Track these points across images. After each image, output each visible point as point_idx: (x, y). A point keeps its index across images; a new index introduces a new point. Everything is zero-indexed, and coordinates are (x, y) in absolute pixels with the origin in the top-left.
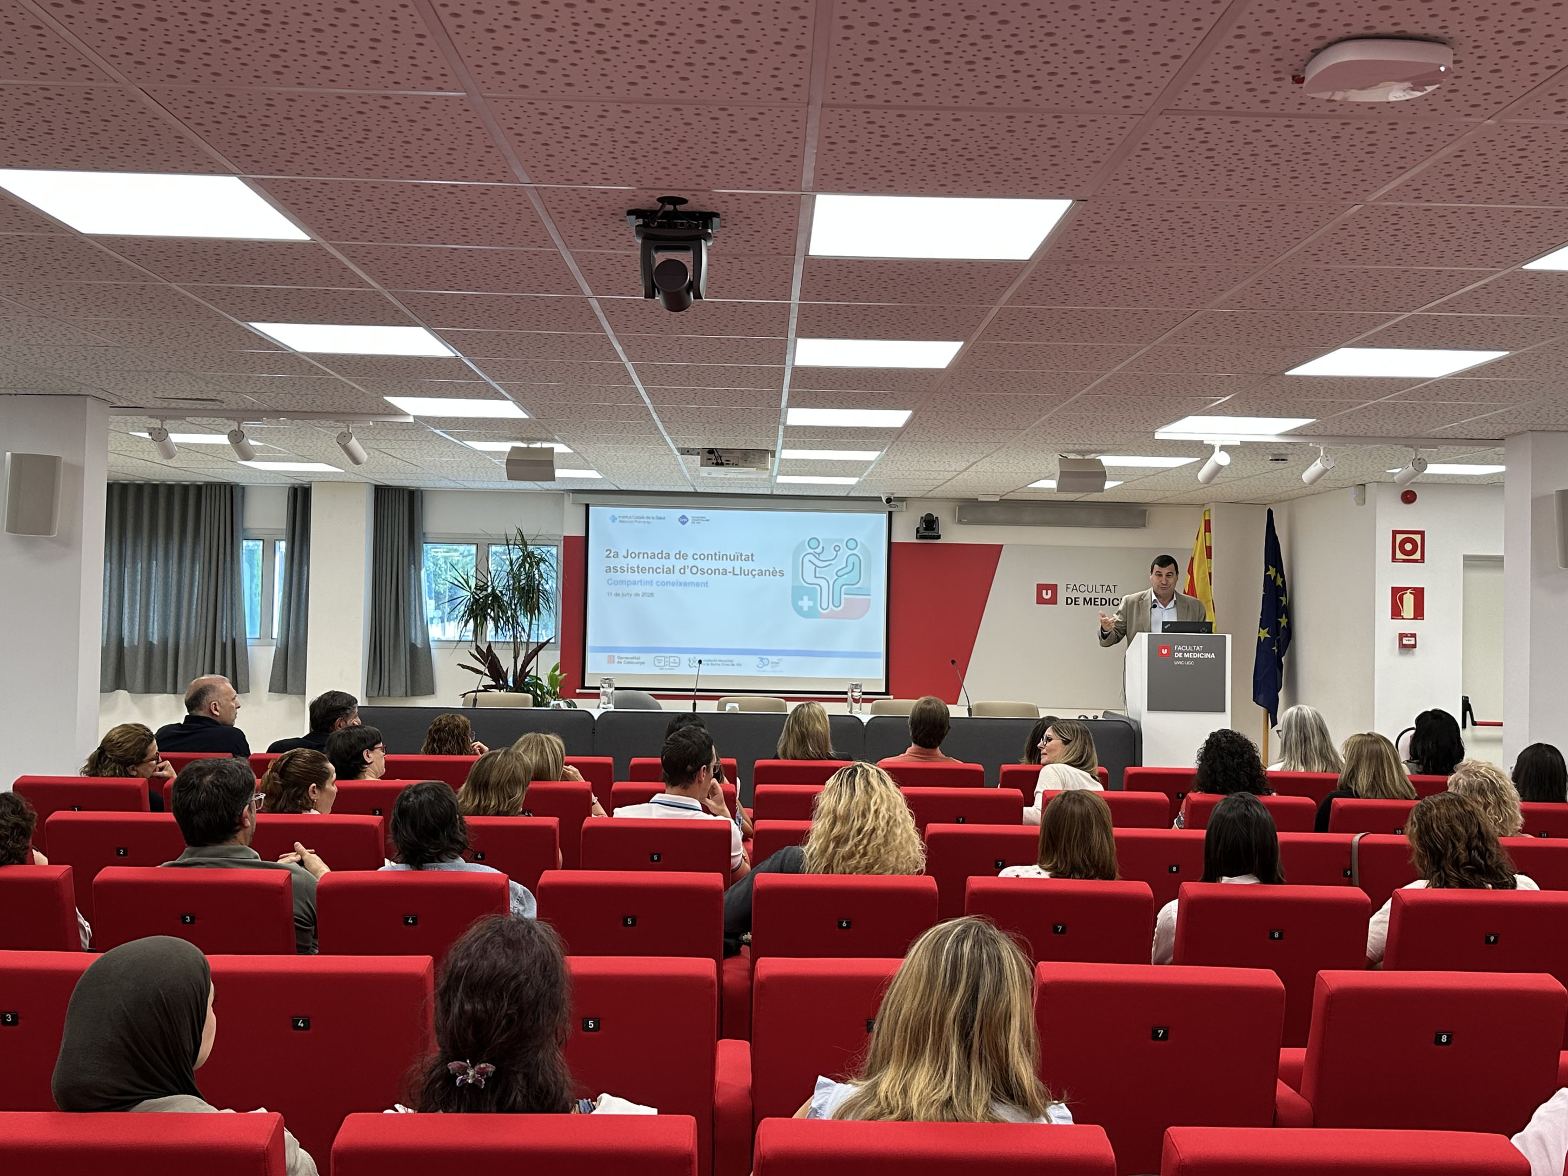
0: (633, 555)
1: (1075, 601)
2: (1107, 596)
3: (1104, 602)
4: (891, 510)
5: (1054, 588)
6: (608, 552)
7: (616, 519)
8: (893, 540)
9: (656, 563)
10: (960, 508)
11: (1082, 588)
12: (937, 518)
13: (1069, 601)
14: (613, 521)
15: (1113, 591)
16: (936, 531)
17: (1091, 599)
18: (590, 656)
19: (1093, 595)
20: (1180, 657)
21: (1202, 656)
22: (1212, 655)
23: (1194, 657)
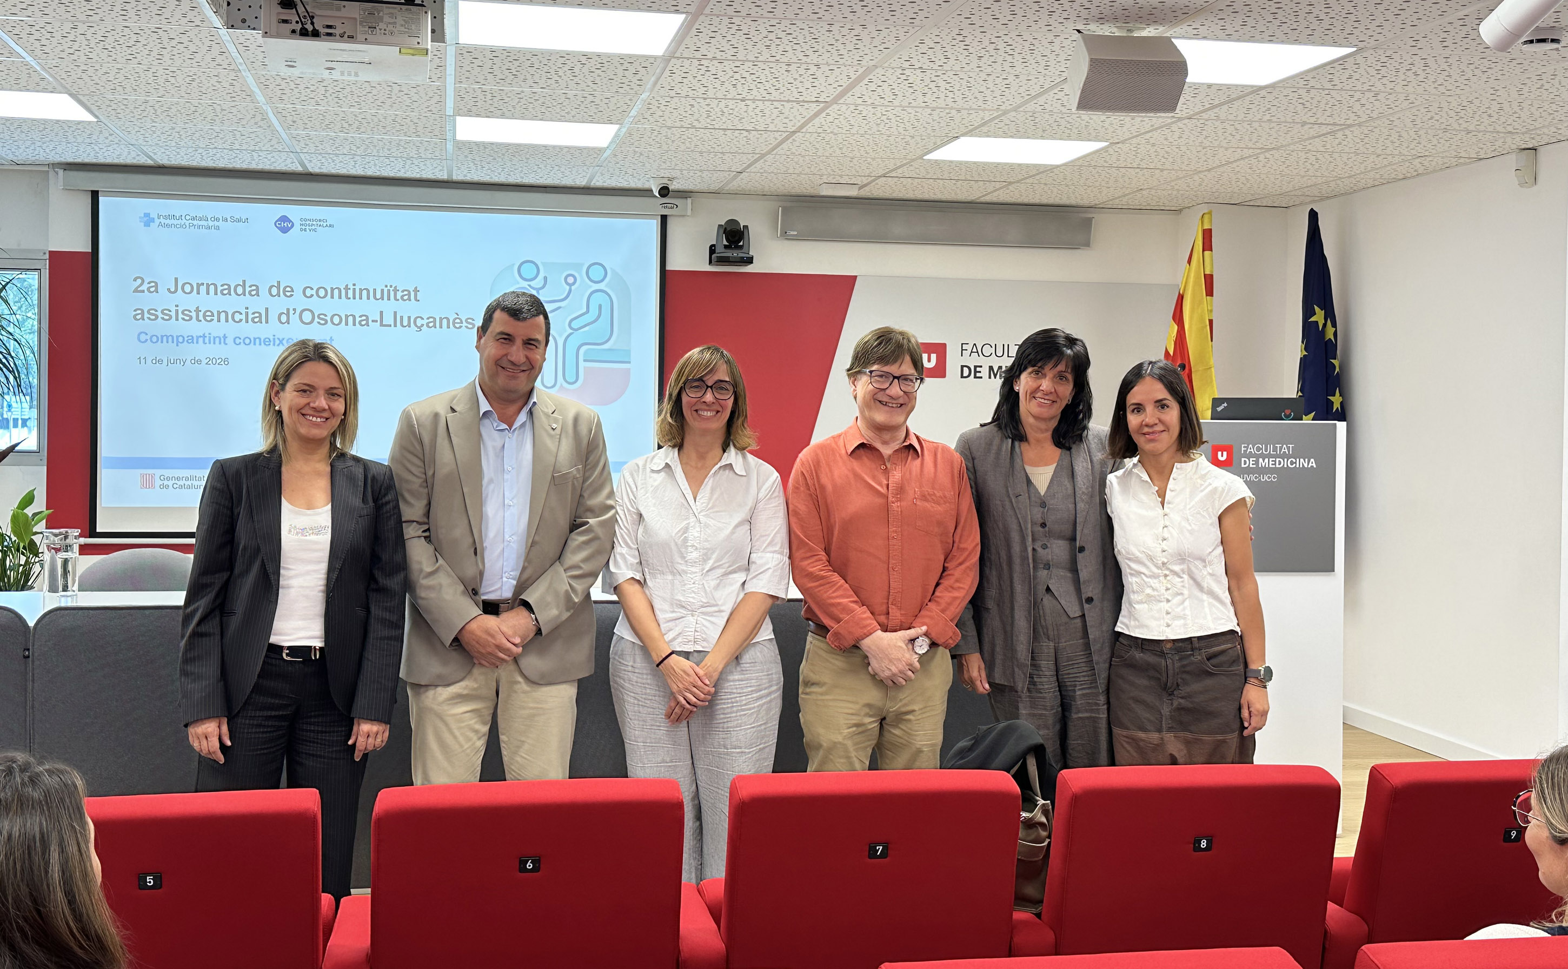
0: (188, 288)
1: (976, 372)
4: (665, 212)
5: (941, 349)
6: (139, 281)
7: (153, 220)
8: (670, 267)
9: (232, 303)
10: (786, 210)
11: (987, 350)
12: (746, 227)
13: (966, 372)
14: (147, 224)
16: (745, 250)
18: (105, 477)
20: (1251, 466)
21: (1292, 463)
22: (1312, 460)
23: (1277, 466)
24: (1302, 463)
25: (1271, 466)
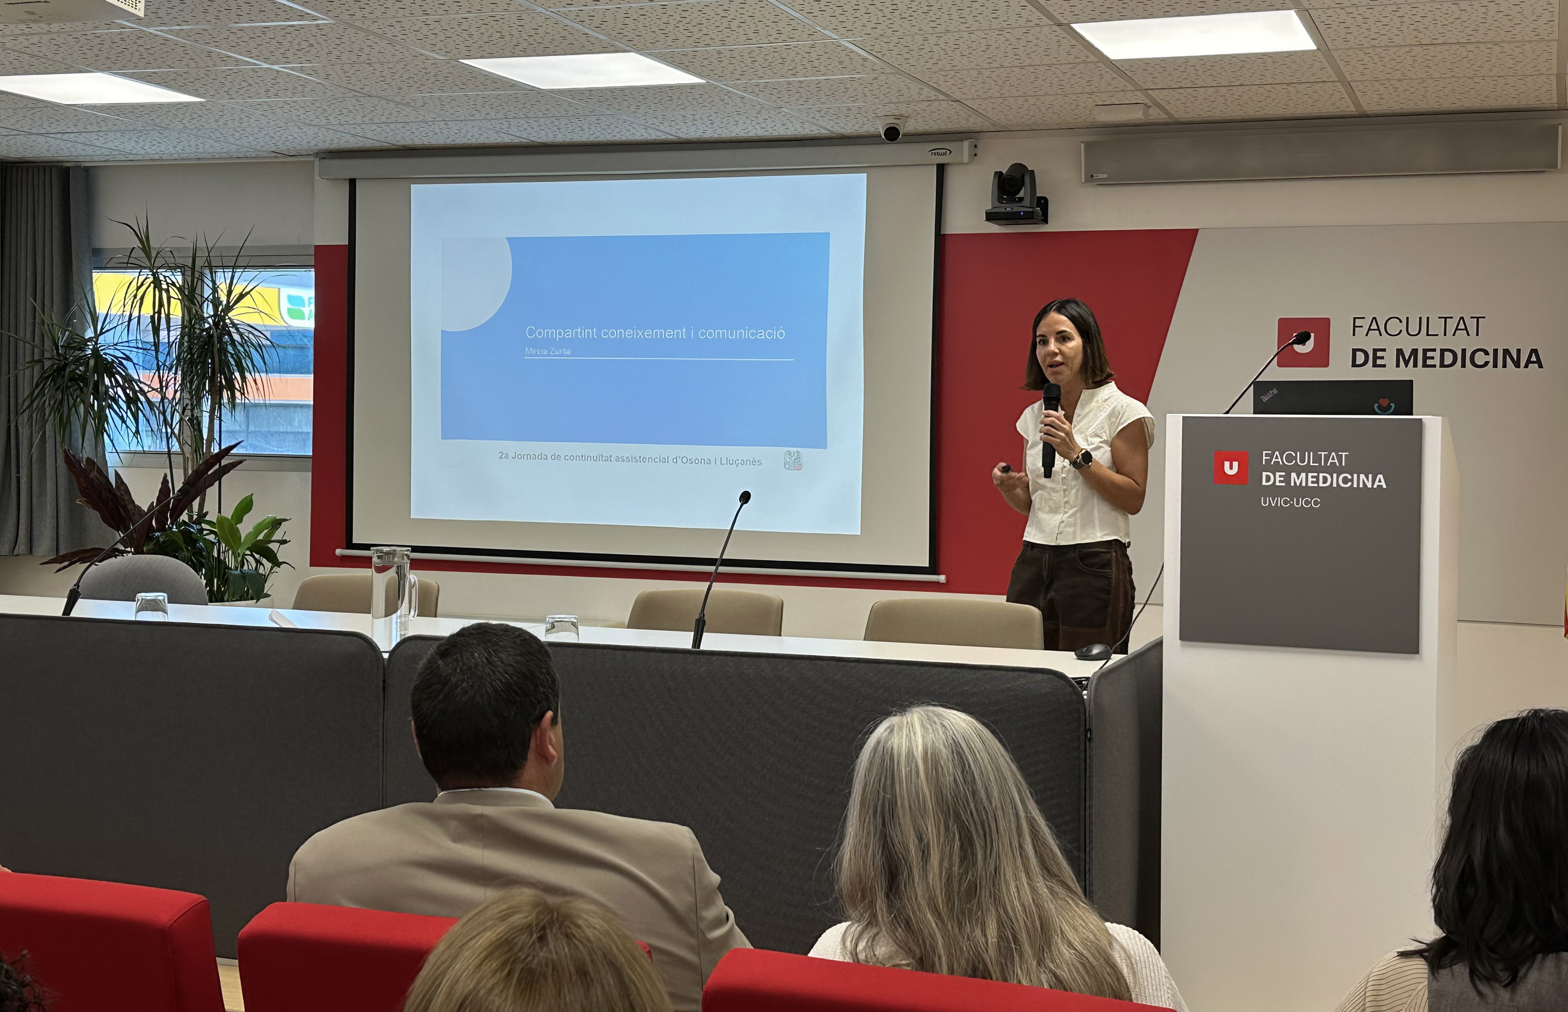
1: (1375, 358)
2: (1459, 343)
3: (1449, 358)
4: (941, 160)
5: (1322, 327)
8: (947, 230)
11: (1394, 327)
12: (1031, 172)
13: (1360, 358)
15: (1472, 330)
16: (1037, 203)
17: (1414, 352)
19: (1421, 343)
20: (1278, 484)
21: (1345, 480)
22: (1380, 476)
23: (1321, 485)
24: (1364, 480)
25: (1310, 484)
